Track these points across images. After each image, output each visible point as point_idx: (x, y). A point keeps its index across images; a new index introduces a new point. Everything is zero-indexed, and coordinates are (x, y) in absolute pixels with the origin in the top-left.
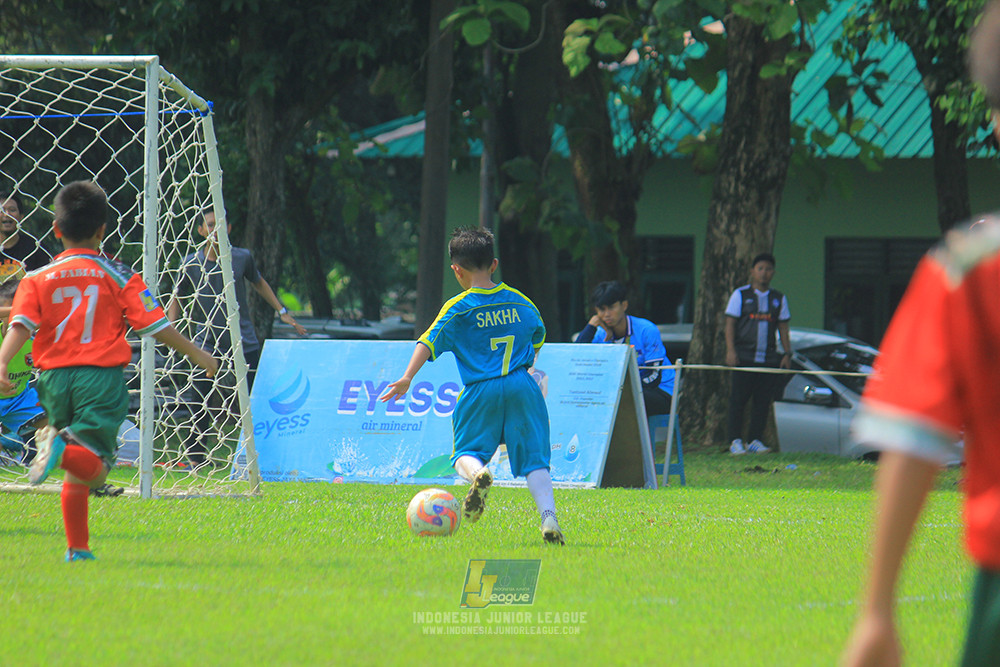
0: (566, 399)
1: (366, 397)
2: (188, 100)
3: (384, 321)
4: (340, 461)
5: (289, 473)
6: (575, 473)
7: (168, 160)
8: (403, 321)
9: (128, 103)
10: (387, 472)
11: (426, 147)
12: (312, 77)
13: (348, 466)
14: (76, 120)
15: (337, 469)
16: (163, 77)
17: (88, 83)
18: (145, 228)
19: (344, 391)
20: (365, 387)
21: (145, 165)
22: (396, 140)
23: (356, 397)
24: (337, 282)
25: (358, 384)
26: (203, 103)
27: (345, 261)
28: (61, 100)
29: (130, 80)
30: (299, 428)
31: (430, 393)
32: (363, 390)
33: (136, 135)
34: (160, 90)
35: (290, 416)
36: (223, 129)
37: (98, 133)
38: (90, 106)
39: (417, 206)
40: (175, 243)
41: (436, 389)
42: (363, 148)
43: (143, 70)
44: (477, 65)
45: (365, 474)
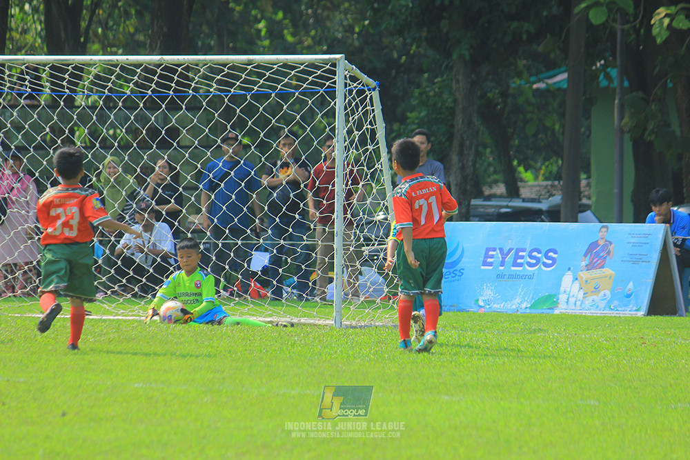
0: (625, 259)
1: (499, 258)
4: (483, 298)
5: (450, 305)
6: (631, 306)
10: (512, 306)
13: (488, 302)
15: (481, 303)
19: (485, 254)
20: (498, 251)
23: (493, 258)
25: (494, 250)
30: (457, 277)
32: (497, 253)
35: (452, 270)
41: (543, 253)
45: (498, 306)
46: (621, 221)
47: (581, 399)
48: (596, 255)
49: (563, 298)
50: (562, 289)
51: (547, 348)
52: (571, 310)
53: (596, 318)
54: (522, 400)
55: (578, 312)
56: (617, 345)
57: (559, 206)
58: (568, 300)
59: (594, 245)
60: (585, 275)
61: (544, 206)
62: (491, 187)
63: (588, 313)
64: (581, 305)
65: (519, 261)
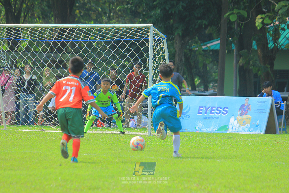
0: (256, 111)
1: (204, 110)
2: (160, 35)
3: (209, 91)
4: (198, 127)
5: (185, 130)
6: (258, 130)
7: (155, 50)
8: (214, 91)
9: (145, 36)
10: (210, 130)
11: (220, 47)
12: (191, 29)
13: (200, 128)
14: (132, 40)
15: (197, 129)
16: (154, 30)
17: (135, 31)
18: (149, 68)
19: (199, 109)
20: (204, 108)
21: (149, 52)
22: (213, 45)
23: (202, 110)
24: (197, 81)
25: (203, 107)
26: (164, 36)
27: (199, 76)
28: (129, 36)
29: (146, 30)
30: (187, 118)
31: (221, 110)
33: (147, 44)
34: (153, 33)
35: (185, 115)
36: (169, 42)
37: (138, 44)
38: (136, 37)
39: (218, 62)
40: (157, 71)
41: (223, 108)
42: (204, 47)
43: (149, 28)
44: (233, 26)
45: (204, 130)
48: (244, 110)
49: (230, 127)
50: (230, 123)
52: (234, 131)
53: (244, 135)
55: (236, 132)
58: (232, 127)
59: (243, 106)
60: (239, 118)
63: (241, 133)
64: (238, 130)
65: (213, 112)
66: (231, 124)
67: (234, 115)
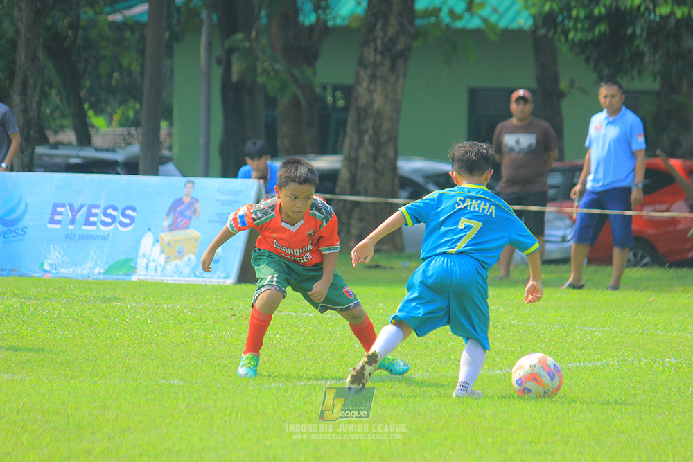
0: (213, 219)
1: (69, 215)
4: (49, 261)
5: (11, 270)
6: (219, 273)
10: (83, 270)
13: (54, 266)
15: (47, 267)
19: (52, 211)
20: (68, 208)
23: (61, 215)
25: (63, 206)
30: (19, 237)
32: (67, 210)
35: (12, 229)
41: (120, 209)
45: (67, 271)
46: (207, 175)
47: (164, 378)
48: (181, 213)
49: (141, 262)
50: (141, 252)
51: (124, 320)
52: (152, 276)
53: (180, 286)
54: (96, 379)
55: (158, 279)
56: (204, 317)
57: (137, 157)
58: (147, 265)
59: (178, 203)
60: (167, 237)
61: (119, 156)
62: (56, 132)
63: (170, 280)
64: (162, 271)
65: (92, 219)
66: (144, 256)
67: (152, 229)
